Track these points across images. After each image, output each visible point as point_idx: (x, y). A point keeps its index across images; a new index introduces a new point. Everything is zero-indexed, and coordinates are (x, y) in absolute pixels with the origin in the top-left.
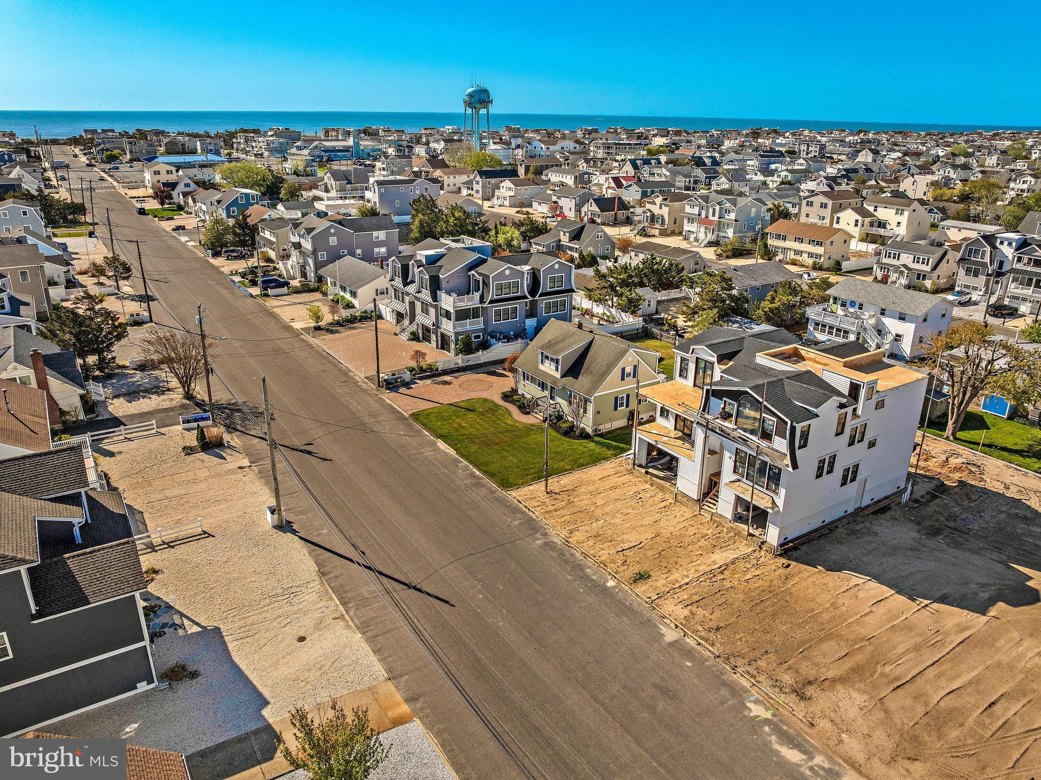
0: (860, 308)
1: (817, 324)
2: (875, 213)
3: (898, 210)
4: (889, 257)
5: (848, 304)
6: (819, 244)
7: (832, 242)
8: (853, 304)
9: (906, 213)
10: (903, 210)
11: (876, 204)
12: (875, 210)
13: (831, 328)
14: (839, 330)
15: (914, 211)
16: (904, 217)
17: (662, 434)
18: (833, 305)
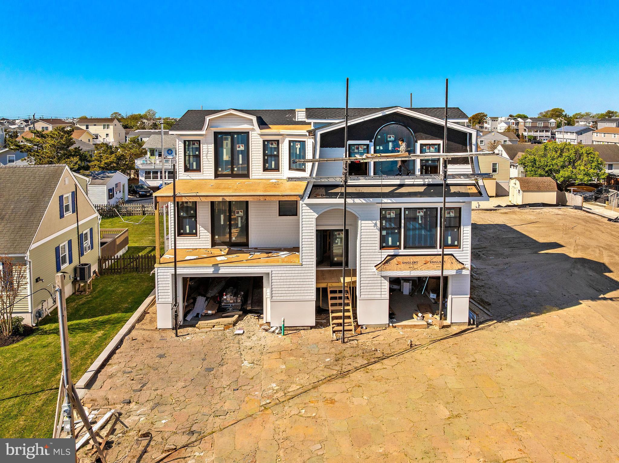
3: (104, 126)
5: (165, 153)
8: (170, 151)
9: (111, 127)
10: (108, 125)
11: (87, 124)
12: (87, 128)
14: (171, 173)
15: (115, 125)
16: (111, 130)
17: (205, 256)
18: (151, 157)
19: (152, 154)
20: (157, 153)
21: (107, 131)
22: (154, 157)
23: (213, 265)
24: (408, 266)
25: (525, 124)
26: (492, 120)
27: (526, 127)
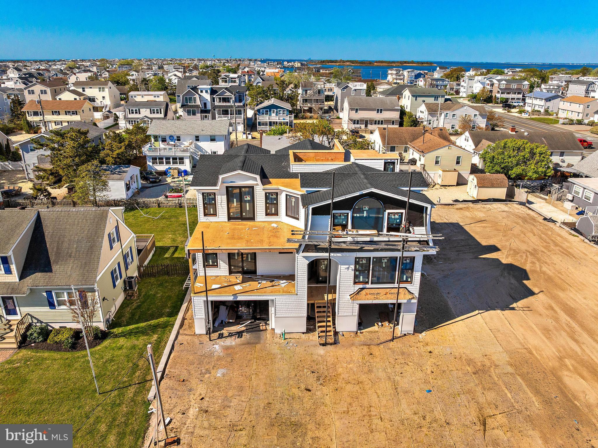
0: (179, 140)
1: (154, 159)
2: (84, 93)
3: (100, 88)
4: (133, 113)
5: (168, 139)
6: (75, 113)
7: (83, 111)
8: (171, 137)
9: (107, 90)
10: (103, 88)
11: (83, 87)
12: (84, 91)
13: (168, 159)
14: (174, 159)
15: (110, 88)
16: (106, 93)
17: (226, 284)
18: (155, 143)
19: (156, 140)
20: (160, 139)
21: (102, 94)
22: (158, 142)
23: (233, 295)
24: (373, 297)
25: (499, 86)
26: (469, 79)
27: (500, 89)
